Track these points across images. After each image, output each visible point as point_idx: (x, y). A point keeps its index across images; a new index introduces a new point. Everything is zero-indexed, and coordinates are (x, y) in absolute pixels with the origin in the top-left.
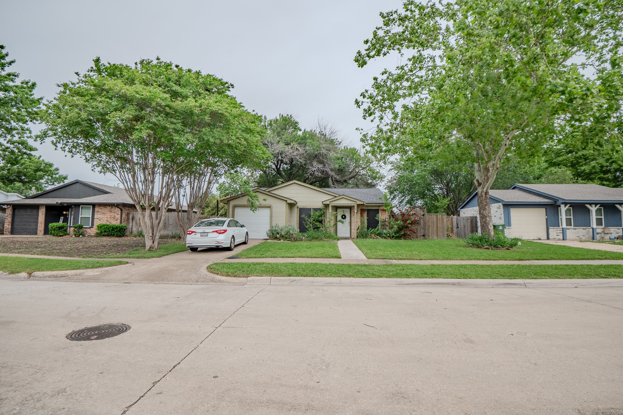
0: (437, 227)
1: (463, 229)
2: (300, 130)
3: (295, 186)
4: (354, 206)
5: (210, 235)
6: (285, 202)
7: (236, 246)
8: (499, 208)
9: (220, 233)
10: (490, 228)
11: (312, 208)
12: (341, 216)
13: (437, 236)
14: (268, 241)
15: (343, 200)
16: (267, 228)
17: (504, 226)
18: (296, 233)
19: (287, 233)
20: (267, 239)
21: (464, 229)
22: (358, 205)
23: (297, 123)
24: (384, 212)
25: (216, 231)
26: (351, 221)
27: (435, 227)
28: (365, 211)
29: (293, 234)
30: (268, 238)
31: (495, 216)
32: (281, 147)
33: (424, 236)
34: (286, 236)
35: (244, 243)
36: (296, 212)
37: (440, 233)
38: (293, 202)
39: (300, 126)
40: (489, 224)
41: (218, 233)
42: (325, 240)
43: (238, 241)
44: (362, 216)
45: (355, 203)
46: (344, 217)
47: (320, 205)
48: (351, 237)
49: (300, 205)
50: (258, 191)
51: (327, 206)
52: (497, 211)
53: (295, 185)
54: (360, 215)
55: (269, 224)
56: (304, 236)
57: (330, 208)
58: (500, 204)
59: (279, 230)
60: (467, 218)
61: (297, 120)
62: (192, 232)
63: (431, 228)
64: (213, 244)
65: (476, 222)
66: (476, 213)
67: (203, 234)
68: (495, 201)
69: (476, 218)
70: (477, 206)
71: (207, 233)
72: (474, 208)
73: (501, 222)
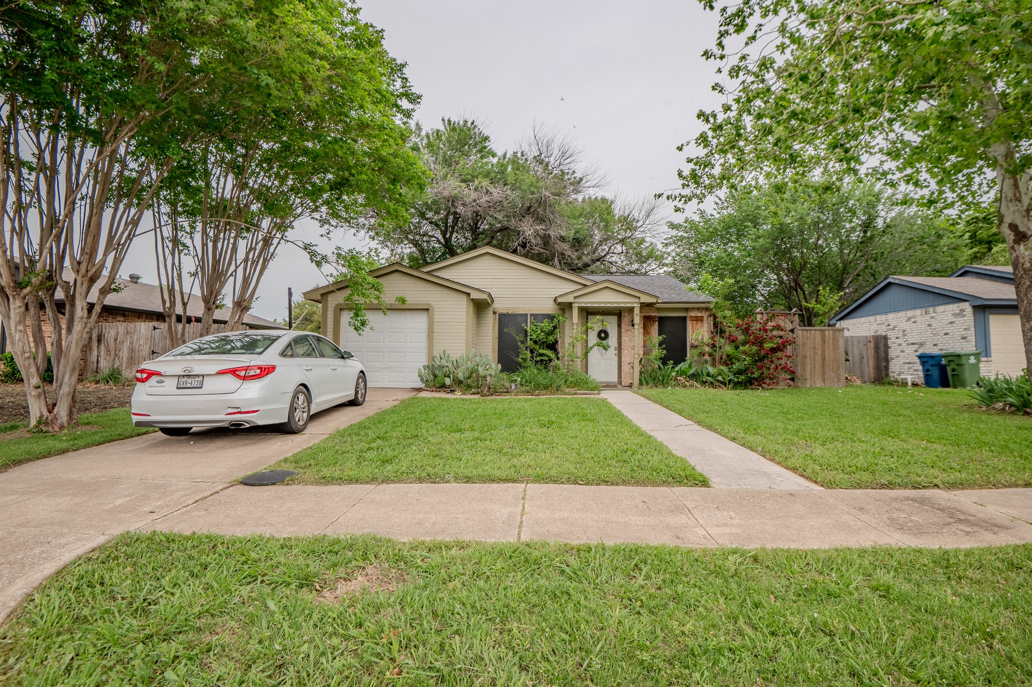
0: (824, 359)
1: (857, 363)
2: (494, 155)
3: (487, 262)
4: (631, 310)
5: (210, 385)
6: (464, 297)
7: (313, 417)
8: (961, 314)
9: (244, 378)
11: (529, 312)
12: (596, 333)
13: (824, 379)
14: (423, 394)
15: (607, 292)
16: (421, 360)
17: (977, 355)
18: (493, 373)
19: (472, 373)
20: (420, 390)
21: (861, 363)
22: (644, 306)
23: (486, 139)
24: (699, 324)
25: (233, 372)
26: (620, 344)
27: (819, 358)
28: (654, 322)
29: (485, 377)
30: (423, 386)
31: (946, 334)
32: (452, 186)
33: (792, 379)
34: (469, 381)
35: (353, 403)
36: (490, 325)
37: (829, 374)
38: (485, 297)
39: (492, 145)
41: (239, 377)
42: (567, 390)
43: (320, 401)
44: (648, 331)
45: (637, 300)
46: (603, 335)
47: (549, 308)
48: (620, 383)
49: (502, 305)
50: (397, 271)
51: (566, 308)
52: (951, 323)
53: (487, 258)
54: (643, 331)
55: (426, 350)
56: (512, 381)
57: (575, 312)
58: (967, 307)
59: (450, 366)
60: (867, 340)
61: (486, 132)
62: (151, 374)
64: (222, 417)
65: (887, 347)
66: (884, 327)
67: (185, 379)
68: (947, 300)
69: (885, 338)
70: (886, 313)
71: (198, 376)
72: (879, 318)
73: (969, 347)
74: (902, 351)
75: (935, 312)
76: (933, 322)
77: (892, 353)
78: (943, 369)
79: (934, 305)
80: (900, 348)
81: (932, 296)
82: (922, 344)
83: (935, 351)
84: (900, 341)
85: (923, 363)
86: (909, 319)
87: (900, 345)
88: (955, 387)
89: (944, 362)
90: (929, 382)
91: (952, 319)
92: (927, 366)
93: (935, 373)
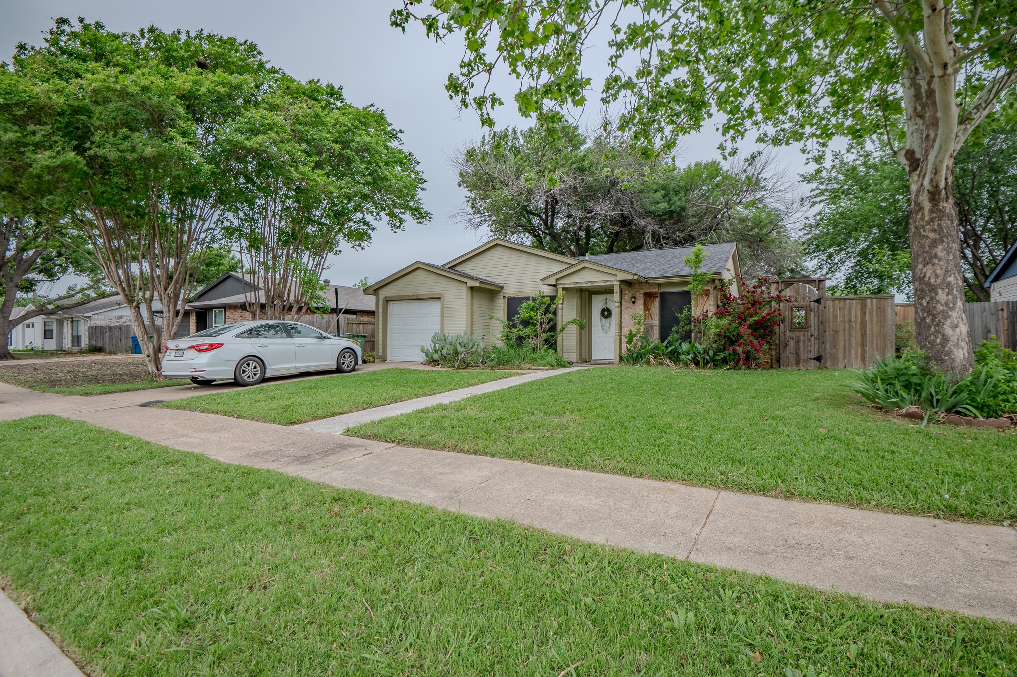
0: (863, 335)
3: (499, 250)
6: (465, 286)
9: (199, 351)
10: (948, 331)
11: (531, 295)
12: (599, 311)
13: (863, 359)
15: (588, 272)
25: (194, 347)
26: (621, 321)
27: (856, 333)
28: (655, 298)
29: (461, 353)
30: (426, 360)
33: (819, 359)
34: (450, 356)
36: (500, 308)
37: (872, 353)
40: (947, 317)
44: (646, 308)
45: (615, 278)
46: (606, 313)
47: (548, 290)
49: (510, 290)
50: (419, 268)
53: (498, 248)
54: (642, 307)
57: (560, 293)
63: (841, 337)
64: (188, 373)
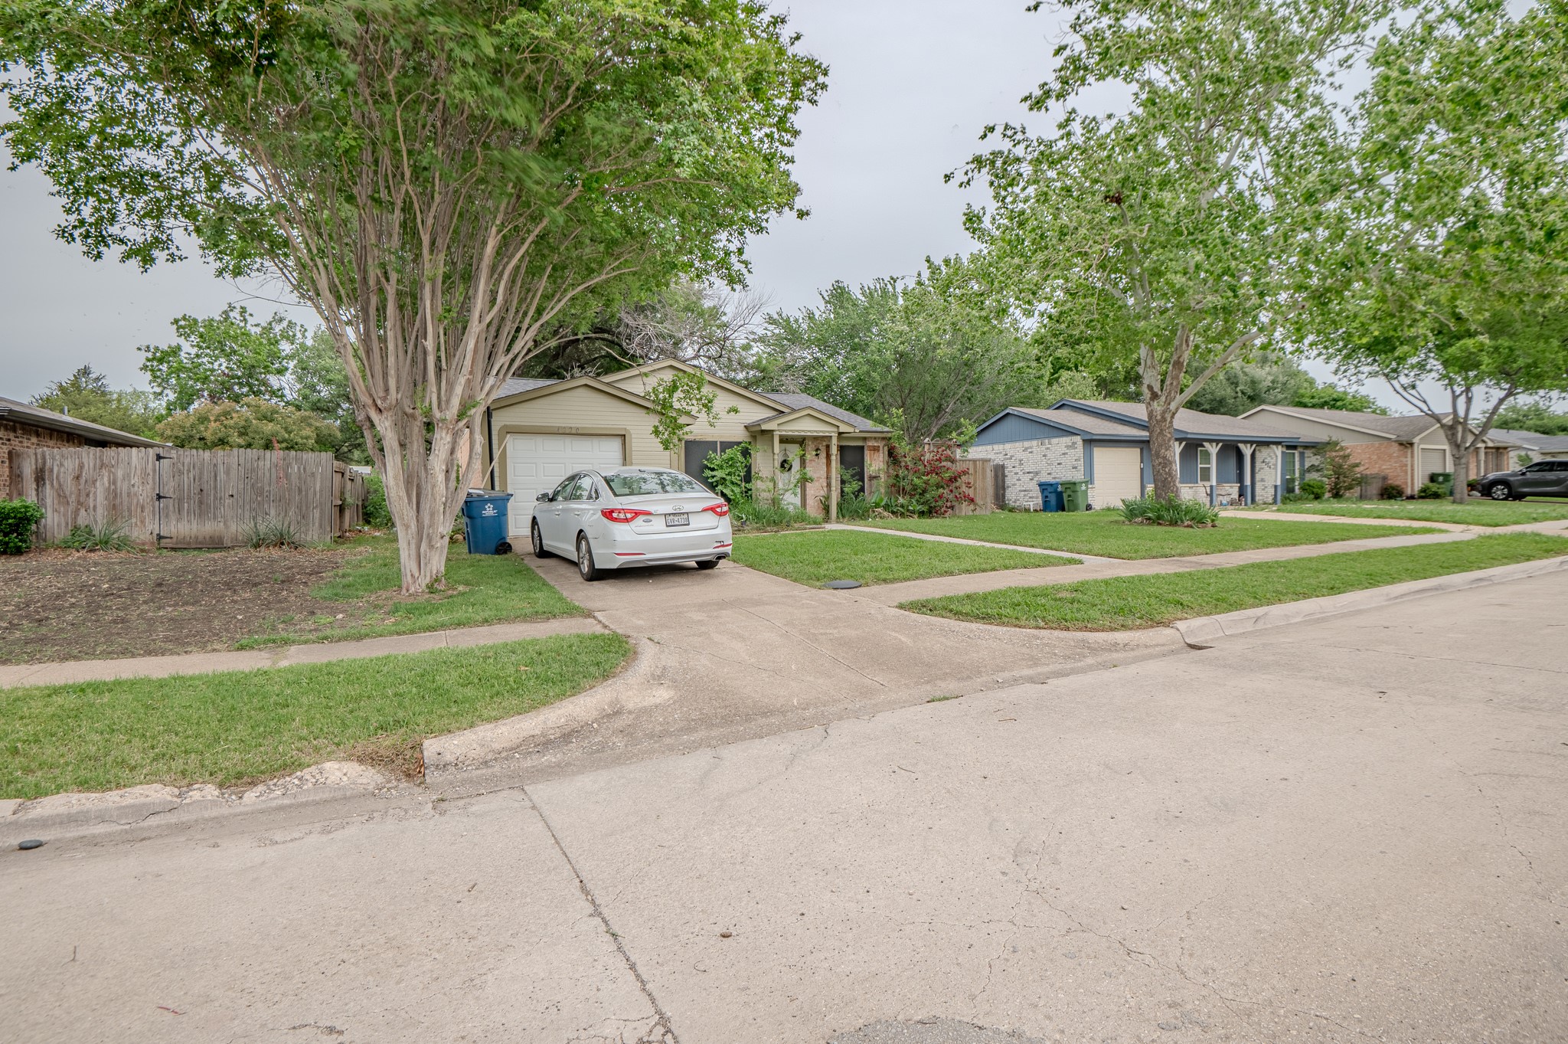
5: (696, 521)
8: (1073, 446)
9: (720, 514)
11: (719, 440)
12: (779, 463)
15: (808, 420)
17: (1086, 483)
22: (840, 435)
24: (876, 454)
25: (713, 509)
31: (1059, 464)
37: (980, 502)
41: (716, 513)
45: (835, 430)
46: (786, 466)
49: (689, 430)
50: (584, 385)
51: (757, 435)
52: (1064, 454)
53: (668, 371)
57: (777, 441)
58: (1078, 439)
62: (637, 514)
64: (709, 550)
65: (1004, 476)
66: (1001, 457)
67: (672, 517)
68: (1060, 433)
69: (1003, 467)
70: (1003, 442)
71: (683, 514)
72: (996, 447)
73: (1078, 476)
74: (1019, 480)
75: (1050, 443)
76: (1048, 453)
77: (1008, 481)
78: (1060, 495)
79: (1050, 437)
80: (1017, 477)
81: (1047, 428)
82: (1037, 473)
83: (1049, 479)
84: (1017, 470)
85: (1043, 491)
86: (1026, 450)
87: (1016, 474)
88: (1069, 511)
89: (1060, 489)
90: (1046, 507)
91: (1065, 450)
92: (1046, 493)
93: (1053, 499)
